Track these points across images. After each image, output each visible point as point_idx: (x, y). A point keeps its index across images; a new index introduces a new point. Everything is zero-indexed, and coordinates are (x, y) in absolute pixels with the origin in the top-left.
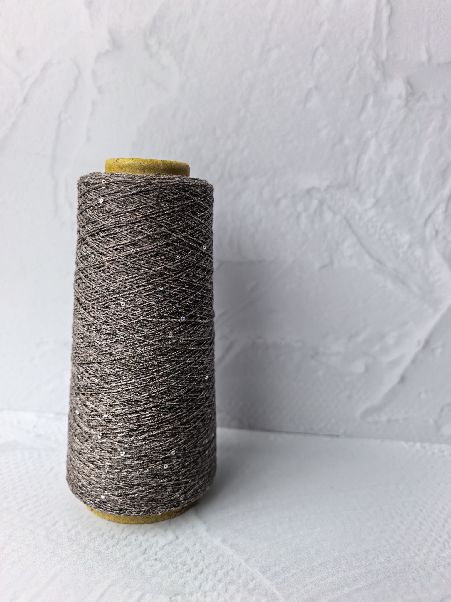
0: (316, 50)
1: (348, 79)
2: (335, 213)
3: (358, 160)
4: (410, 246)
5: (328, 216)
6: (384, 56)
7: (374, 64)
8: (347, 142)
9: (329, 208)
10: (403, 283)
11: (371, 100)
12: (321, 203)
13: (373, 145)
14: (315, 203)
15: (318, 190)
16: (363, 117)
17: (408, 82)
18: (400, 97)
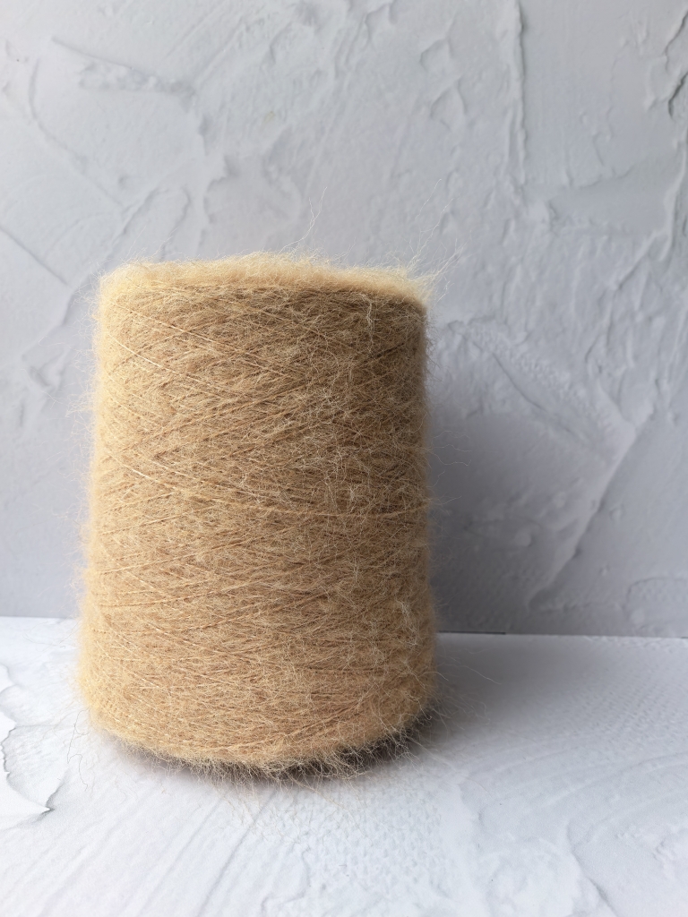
0: (449, 176)
1: (486, 204)
2: (482, 350)
3: (504, 289)
4: (571, 387)
5: (474, 353)
6: (522, 180)
7: (512, 189)
8: (490, 269)
9: (475, 344)
10: (568, 430)
11: (513, 225)
12: (465, 339)
13: (519, 272)
14: (458, 339)
15: (461, 323)
16: (506, 243)
17: (551, 206)
18: (543, 221)
